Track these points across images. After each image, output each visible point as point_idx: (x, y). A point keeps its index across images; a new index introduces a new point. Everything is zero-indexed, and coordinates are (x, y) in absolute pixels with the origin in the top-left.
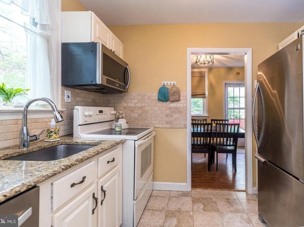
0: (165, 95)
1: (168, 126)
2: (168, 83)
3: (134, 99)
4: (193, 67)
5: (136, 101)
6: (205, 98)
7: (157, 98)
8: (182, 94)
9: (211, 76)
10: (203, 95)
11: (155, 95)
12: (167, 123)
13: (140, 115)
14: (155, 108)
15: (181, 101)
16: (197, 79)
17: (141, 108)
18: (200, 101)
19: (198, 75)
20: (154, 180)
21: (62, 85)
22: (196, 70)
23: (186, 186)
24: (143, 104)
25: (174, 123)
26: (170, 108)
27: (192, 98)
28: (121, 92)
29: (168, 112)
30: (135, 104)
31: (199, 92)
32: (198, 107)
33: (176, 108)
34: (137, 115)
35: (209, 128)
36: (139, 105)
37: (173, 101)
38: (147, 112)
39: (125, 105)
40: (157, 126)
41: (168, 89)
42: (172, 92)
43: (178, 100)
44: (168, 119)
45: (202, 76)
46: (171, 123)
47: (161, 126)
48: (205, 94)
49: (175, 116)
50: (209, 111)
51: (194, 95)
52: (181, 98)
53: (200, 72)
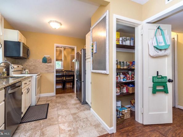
0: (45, 60)
1: (46, 72)
2: (47, 56)
3: (31, 62)
4: (56, 47)
5: (32, 62)
6: (62, 61)
7: (42, 61)
8: (52, 60)
9: (65, 52)
10: (61, 60)
11: (41, 60)
12: (46, 71)
13: (34, 68)
14: (41, 65)
15: (52, 63)
16: (58, 53)
17: (34, 65)
18: (60, 63)
19: (59, 51)
20: (40, 93)
21: (4, 56)
22: (58, 49)
23: (54, 94)
24: (36, 64)
25: (49, 71)
26: (47, 65)
27: (56, 61)
28: (26, 59)
29: (46, 67)
30: (32, 64)
31: (59, 58)
32: (59, 65)
33: (50, 65)
34: (33, 68)
35: (63, 74)
36: (34, 64)
37: (49, 63)
38: (37, 67)
39: (27, 64)
40: (42, 72)
41: (47, 58)
42: (48, 59)
43: (51, 62)
44: (46, 70)
45: (61, 52)
46: (48, 71)
47: (43, 72)
48: (62, 60)
49: (49, 68)
50: (64, 67)
51: (57, 60)
52: (52, 62)
53: (60, 50)
